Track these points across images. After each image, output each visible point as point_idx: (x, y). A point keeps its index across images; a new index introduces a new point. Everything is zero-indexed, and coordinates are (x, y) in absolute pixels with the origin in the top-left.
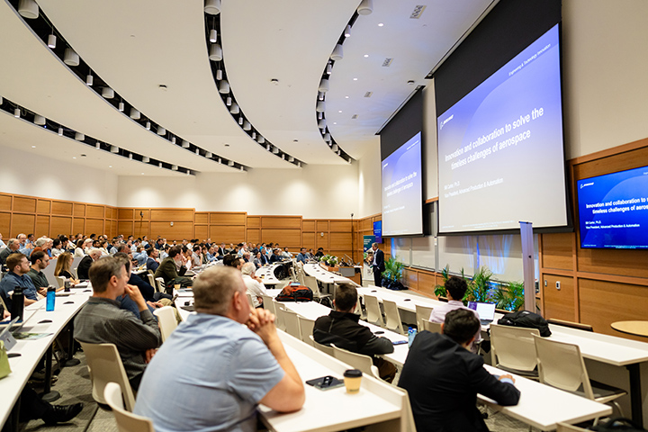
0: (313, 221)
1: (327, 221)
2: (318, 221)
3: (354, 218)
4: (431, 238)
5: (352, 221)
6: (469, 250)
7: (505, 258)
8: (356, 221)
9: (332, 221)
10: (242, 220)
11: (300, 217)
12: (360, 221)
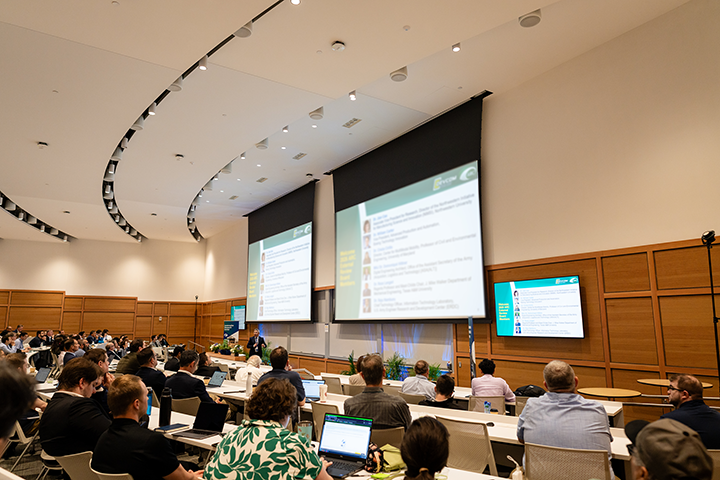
0: (151, 303)
1: (167, 303)
2: (156, 303)
3: (199, 301)
4: (319, 325)
5: (196, 304)
6: (371, 337)
7: (415, 344)
8: (200, 304)
9: (173, 304)
10: (57, 300)
11: (135, 299)
12: (205, 304)
